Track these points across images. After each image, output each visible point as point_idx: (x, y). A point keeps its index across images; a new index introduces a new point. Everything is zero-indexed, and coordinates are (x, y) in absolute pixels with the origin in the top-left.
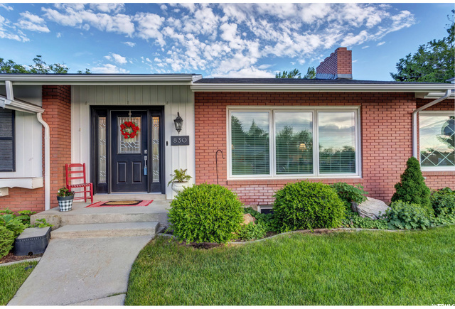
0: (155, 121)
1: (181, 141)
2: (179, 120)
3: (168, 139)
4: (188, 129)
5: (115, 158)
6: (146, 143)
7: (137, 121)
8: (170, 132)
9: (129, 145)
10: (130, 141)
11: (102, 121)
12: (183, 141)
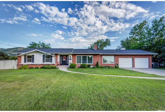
0: (67, 57)
1: (70, 59)
2: (70, 57)
3: (69, 59)
4: (71, 58)
5: (63, 61)
6: (66, 60)
7: (65, 57)
8: (69, 58)
9: (64, 60)
10: (64, 59)
11: (61, 57)
12: (71, 59)
